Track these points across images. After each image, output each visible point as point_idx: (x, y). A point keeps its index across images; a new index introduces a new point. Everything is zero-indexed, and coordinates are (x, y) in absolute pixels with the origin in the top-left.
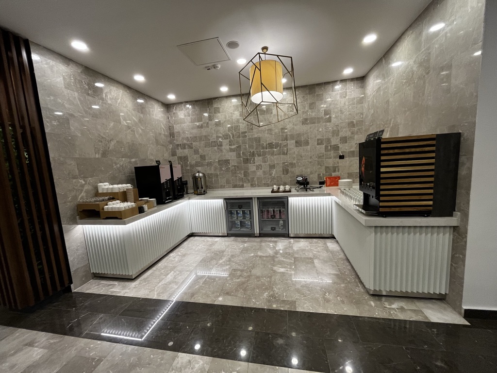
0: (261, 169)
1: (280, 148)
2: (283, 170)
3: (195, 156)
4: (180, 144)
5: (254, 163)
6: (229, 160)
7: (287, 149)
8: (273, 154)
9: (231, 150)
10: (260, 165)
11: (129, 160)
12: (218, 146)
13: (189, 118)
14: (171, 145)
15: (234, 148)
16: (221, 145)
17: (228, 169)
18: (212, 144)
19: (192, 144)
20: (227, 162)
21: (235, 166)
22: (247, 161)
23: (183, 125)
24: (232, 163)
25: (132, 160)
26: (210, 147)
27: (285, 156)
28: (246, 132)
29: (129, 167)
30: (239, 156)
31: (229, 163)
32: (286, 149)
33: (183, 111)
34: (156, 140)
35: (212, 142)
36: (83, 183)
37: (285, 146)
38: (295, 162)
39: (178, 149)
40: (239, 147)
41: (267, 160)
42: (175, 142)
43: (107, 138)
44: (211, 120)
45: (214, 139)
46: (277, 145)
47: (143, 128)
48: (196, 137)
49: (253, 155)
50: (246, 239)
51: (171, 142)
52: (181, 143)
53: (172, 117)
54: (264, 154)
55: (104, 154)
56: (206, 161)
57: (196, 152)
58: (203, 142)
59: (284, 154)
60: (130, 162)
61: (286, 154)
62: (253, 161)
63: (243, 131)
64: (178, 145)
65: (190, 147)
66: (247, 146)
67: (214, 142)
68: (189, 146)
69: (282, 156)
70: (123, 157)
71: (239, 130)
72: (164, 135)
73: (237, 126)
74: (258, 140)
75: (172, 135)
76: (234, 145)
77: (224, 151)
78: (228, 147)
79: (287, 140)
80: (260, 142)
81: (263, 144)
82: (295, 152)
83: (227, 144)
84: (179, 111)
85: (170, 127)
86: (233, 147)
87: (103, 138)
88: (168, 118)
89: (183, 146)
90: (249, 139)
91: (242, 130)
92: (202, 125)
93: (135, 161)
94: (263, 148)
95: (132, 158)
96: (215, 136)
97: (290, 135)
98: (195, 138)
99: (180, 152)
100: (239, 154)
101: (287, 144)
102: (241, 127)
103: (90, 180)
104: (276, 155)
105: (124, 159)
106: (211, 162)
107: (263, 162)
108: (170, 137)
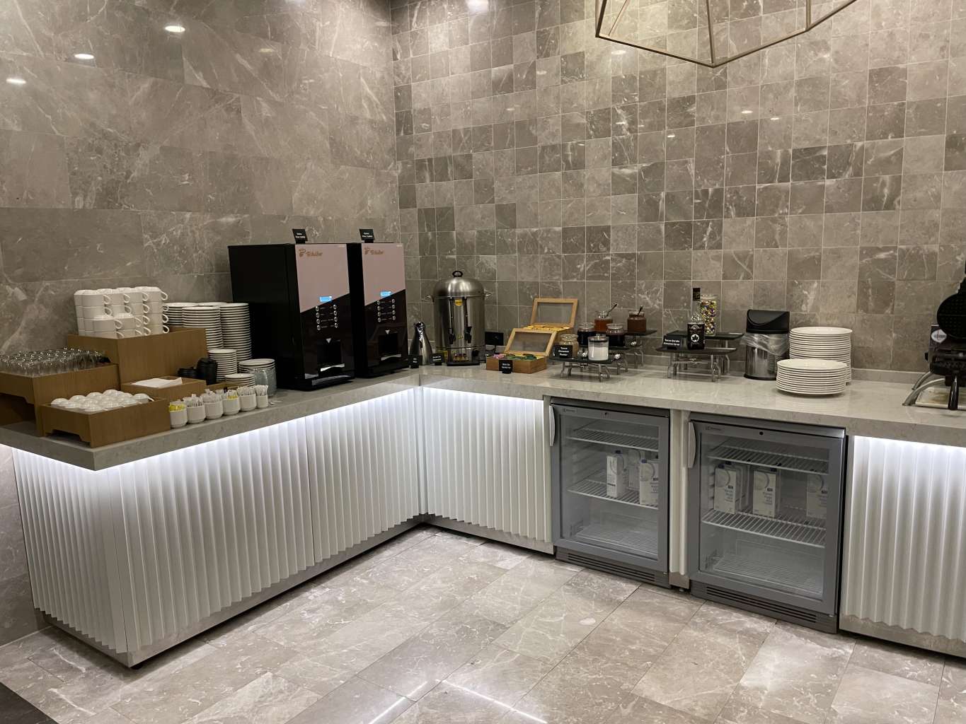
0: (748, 277)
1: (858, 173)
2: (863, 285)
3: (479, 211)
4: (430, 160)
5: (719, 246)
6: (607, 229)
7: (897, 180)
8: (813, 204)
9: (619, 185)
10: (746, 257)
11: (208, 219)
12: (568, 168)
13: (465, 51)
14: (400, 164)
15: (632, 176)
16: (579, 164)
17: (600, 269)
18: (542, 157)
19: (469, 157)
20: (599, 236)
21: (629, 257)
22: (682, 235)
23: (444, 81)
24: (619, 245)
25: (223, 220)
26: (534, 172)
27: (879, 218)
28: (691, 100)
29: (207, 245)
30: (649, 210)
31: (606, 243)
32: (887, 178)
33: (445, 24)
34: (333, 142)
35: (544, 148)
36: (22, 296)
37: (884, 165)
38: (936, 248)
39: (423, 181)
40: (655, 170)
41: (783, 233)
42: (412, 149)
43: (124, 138)
44: (547, 55)
45: (554, 135)
46: (841, 160)
47: (277, 98)
48: (484, 130)
49: (714, 205)
50: (626, 588)
51: (400, 152)
52: (432, 155)
53: (406, 51)
54: (771, 202)
55: (109, 197)
56: (518, 231)
57: (485, 191)
58: (508, 151)
59: (874, 203)
60: (215, 228)
61: (890, 205)
62: (712, 236)
63: (676, 95)
64: (420, 165)
65: (464, 172)
66: (692, 168)
67: (553, 147)
68: (458, 166)
69: (862, 217)
70: (183, 209)
71: (662, 90)
72: (372, 122)
73: (655, 73)
74: (745, 135)
75: (404, 121)
76: (634, 161)
77: (590, 188)
78: (605, 173)
79: (899, 134)
80: (752, 143)
81: (770, 156)
82: (937, 197)
83: (605, 157)
84: (433, 22)
85: (398, 89)
86: (627, 171)
87: (105, 136)
88: (395, 59)
89: (439, 169)
90: (703, 130)
91: (673, 92)
92: (510, 78)
93: (236, 224)
94: (768, 175)
95: (224, 213)
96: (555, 124)
97: (918, 107)
98: (483, 136)
99: (429, 192)
100: (653, 204)
101: (899, 155)
102: (670, 77)
103: (46, 289)
104: (830, 209)
105: (188, 215)
106: (534, 234)
107: (759, 243)
108: (398, 131)
